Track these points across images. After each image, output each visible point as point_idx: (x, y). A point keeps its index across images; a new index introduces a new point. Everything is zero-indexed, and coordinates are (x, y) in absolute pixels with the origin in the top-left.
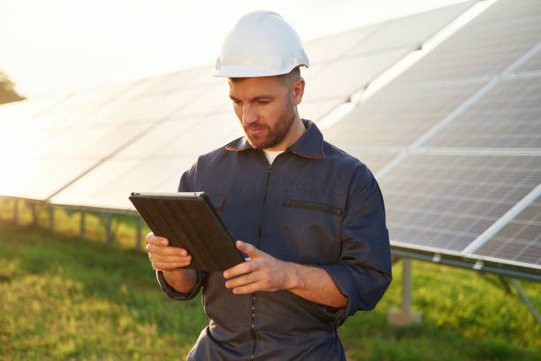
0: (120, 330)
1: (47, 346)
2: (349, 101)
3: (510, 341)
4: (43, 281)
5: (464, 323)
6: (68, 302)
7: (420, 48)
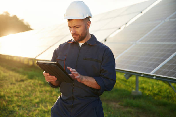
0: (52, 96)
1: (31, 100)
2: (120, 28)
3: (169, 100)
4: (33, 81)
5: (155, 95)
6: (39, 87)
7: (142, 13)
